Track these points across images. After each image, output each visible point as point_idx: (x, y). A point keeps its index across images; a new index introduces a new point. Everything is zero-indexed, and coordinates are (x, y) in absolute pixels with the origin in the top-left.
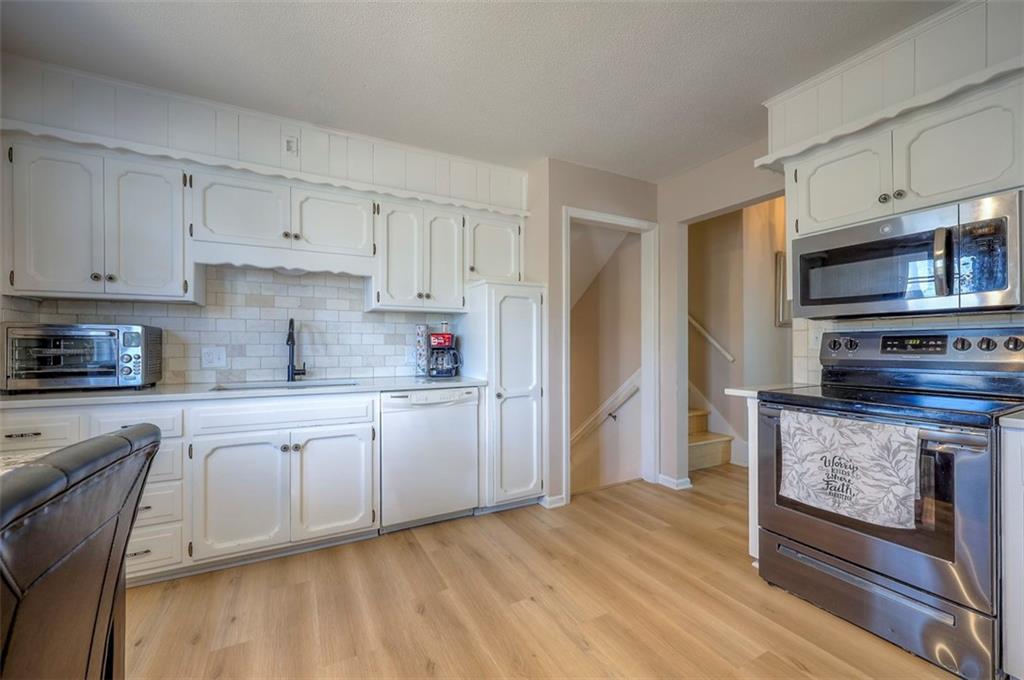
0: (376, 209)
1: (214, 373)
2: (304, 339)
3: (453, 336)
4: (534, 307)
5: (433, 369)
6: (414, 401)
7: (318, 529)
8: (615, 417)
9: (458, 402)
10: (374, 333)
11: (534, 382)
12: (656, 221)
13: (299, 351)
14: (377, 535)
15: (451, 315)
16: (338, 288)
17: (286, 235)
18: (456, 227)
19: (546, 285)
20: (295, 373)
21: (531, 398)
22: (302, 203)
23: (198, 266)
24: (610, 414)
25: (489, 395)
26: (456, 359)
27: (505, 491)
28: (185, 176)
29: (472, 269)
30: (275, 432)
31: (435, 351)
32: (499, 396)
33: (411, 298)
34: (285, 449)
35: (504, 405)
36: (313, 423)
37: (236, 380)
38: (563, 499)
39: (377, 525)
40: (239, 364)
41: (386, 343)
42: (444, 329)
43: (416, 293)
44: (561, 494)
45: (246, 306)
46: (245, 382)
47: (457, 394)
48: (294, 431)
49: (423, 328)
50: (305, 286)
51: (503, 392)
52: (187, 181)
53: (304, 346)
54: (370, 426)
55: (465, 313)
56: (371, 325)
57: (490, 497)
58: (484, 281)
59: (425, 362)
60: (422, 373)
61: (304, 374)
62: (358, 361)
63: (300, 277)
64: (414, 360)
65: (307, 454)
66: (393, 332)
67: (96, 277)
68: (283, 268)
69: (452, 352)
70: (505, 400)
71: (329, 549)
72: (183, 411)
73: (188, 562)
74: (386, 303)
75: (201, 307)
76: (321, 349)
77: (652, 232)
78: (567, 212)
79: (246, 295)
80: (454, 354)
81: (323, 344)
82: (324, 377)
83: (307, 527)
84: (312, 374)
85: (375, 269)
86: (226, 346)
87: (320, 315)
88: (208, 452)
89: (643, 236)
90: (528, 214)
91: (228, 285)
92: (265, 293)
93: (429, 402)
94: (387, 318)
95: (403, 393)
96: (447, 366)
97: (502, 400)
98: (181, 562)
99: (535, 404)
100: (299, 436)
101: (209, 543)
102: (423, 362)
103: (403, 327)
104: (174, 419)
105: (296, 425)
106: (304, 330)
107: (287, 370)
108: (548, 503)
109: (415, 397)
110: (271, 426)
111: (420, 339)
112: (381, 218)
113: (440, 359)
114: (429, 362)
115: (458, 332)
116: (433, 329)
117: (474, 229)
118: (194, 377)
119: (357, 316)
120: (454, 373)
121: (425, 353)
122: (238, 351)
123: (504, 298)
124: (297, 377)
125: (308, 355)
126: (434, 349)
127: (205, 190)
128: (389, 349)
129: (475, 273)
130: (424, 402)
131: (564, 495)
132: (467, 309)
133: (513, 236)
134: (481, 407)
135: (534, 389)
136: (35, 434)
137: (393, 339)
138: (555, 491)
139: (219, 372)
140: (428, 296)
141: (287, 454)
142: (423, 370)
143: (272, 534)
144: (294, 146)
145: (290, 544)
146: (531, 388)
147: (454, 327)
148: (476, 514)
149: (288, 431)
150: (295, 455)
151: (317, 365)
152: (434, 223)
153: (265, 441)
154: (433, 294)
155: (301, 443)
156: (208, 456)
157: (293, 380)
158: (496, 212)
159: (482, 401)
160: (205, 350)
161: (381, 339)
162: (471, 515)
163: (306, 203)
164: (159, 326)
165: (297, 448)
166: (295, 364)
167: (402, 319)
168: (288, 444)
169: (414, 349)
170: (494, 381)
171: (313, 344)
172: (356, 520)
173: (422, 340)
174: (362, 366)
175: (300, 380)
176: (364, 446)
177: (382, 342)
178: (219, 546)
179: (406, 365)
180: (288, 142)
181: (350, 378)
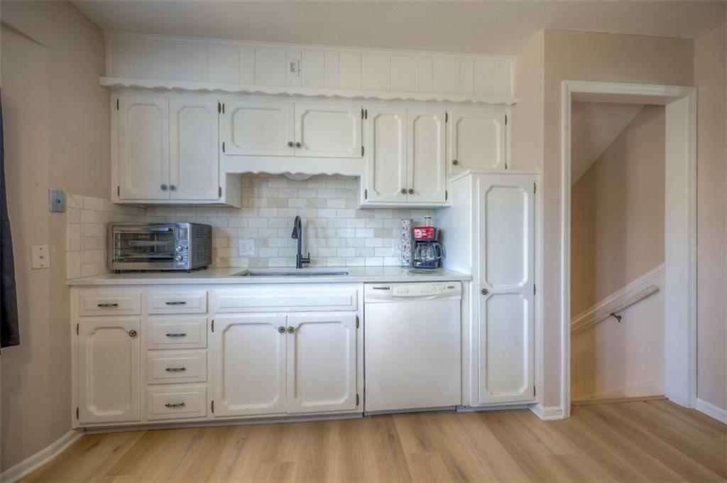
0: (364, 114)
1: (247, 259)
2: (310, 233)
3: (435, 229)
4: (526, 196)
5: (417, 261)
6: (395, 294)
7: (311, 405)
8: (619, 318)
9: (439, 297)
10: (365, 228)
11: (525, 279)
12: (693, 86)
13: (306, 243)
14: (361, 416)
15: (435, 210)
16: (336, 189)
17: (291, 144)
18: (439, 124)
19: (541, 172)
20: (302, 261)
21: (521, 296)
22: (303, 116)
23: (229, 175)
24: (612, 314)
25: (473, 291)
26: (439, 252)
27: (491, 393)
28: (219, 104)
29: (455, 163)
30: (275, 315)
31: (418, 244)
32: (484, 292)
33: (395, 194)
34: (282, 330)
35: (491, 302)
36: (306, 309)
37: (261, 265)
38: (560, 411)
39: (360, 410)
40: (263, 253)
41: (375, 237)
42: (427, 223)
43: (400, 190)
44: (558, 404)
45: (268, 207)
46: (268, 267)
47: (439, 288)
48: (290, 315)
49: (407, 223)
50: (310, 189)
51: (488, 288)
52: (221, 108)
53: (310, 239)
54: (354, 314)
55: (449, 207)
56: (364, 220)
57: (474, 397)
58: (468, 171)
59: (409, 254)
60: (406, 264)
61: (309, 262)
62: (351, 252)
63: (306, 181)
64: (400, 252)
65: (300, 336)
66: (381, 227)
67: (164, 188)
68: (289, 173)
69: (434, 245)
70: (491, 296)
71: (318, 424)
72: (207, 293)
73: (211, 417)
74: (373, 200)
75: (238, 209)
76: (323, 241)
77: (687, 98)
78: (567, 88)
79: (268, 198)
80: (437, 247)
81: (324, 237)
82: (325, 265)
83: (300, 402)
84: (316, 262)
85: (363, 169)
86: (255, 239)
87: (323, 213)
88: (225, 328)
89: (668, 107)
90: (517, 100)
91: (256, 190)
92: (280, 196)
93: (409, 295)
94: (377, 215)
95: (385, 285)
96: (430, 258)
97: (488, 296)
98: (206, 417)
99: (526, 303)
100: (294, 319)
101: (225, 404)
102: (408, 254)
103: (390, 221)
104: (200, 298)
105: (291, 309)
106: (310, 226)
107: (296, 259)
108: (542, 412)
109: (396, 290)
110: (272, 309)
111: (405, 232)
112: (368, 123)
113: (423, 251)
114: (413, 254)
115: (441, 226)
116: (417, 223)
117: (458, 123)
118: (233, 263)
119: (352, 212)
120: (436, 264)
121: (409, 245)
122: (263, 242)
123: (491, 187)
124: (303, 265)
125: (314, 247)
126: (417, 242)
127: (233, 114)
128: (378, 242)
129: (458, 167)
130: (405, 295)
131: (562, 407)
132: (450, 203)
133: (498, 127)
134: (465, 303)
135: (526, 285)
136: (114, 305)
137: (381, 233)
138: (551, 400)
139: (251, 258)
140: (411, 192)
141: (284, 336)
142: (408, 261)
143: (272, 404)
144: (296, 67)
145: (286, 415)
146: (521, 284)
147: (436, 220)
148: (458, 410)
149: (284, 315)
150: (291, 337)
151: (320, 255)
152: (417, 122)
153: (266, 322)
154: (417, 189)
155: (295, 326)
156: (225, 331)
157: (301, 267)
158: (481, 103)
159: (466, 297)
160: (241, 242)
161: (371, 233)
162: (453, 411)
163: (307, 116)
164: (209, 224)
165: (291, 330)
166: (302, 253)
167: (389, 215)
168: (284, 326)
169: (400, 242)
170: (479, 275)
171: (317, 237)
172: (341, 402)
173: (407, 233)
174: (356, 257)
175: (307, 267)
176: (348, 333)
177: (372, 236)
178: (233, 408)
179: (393, 256)
180: (292, 65)
181: (346, 267)
